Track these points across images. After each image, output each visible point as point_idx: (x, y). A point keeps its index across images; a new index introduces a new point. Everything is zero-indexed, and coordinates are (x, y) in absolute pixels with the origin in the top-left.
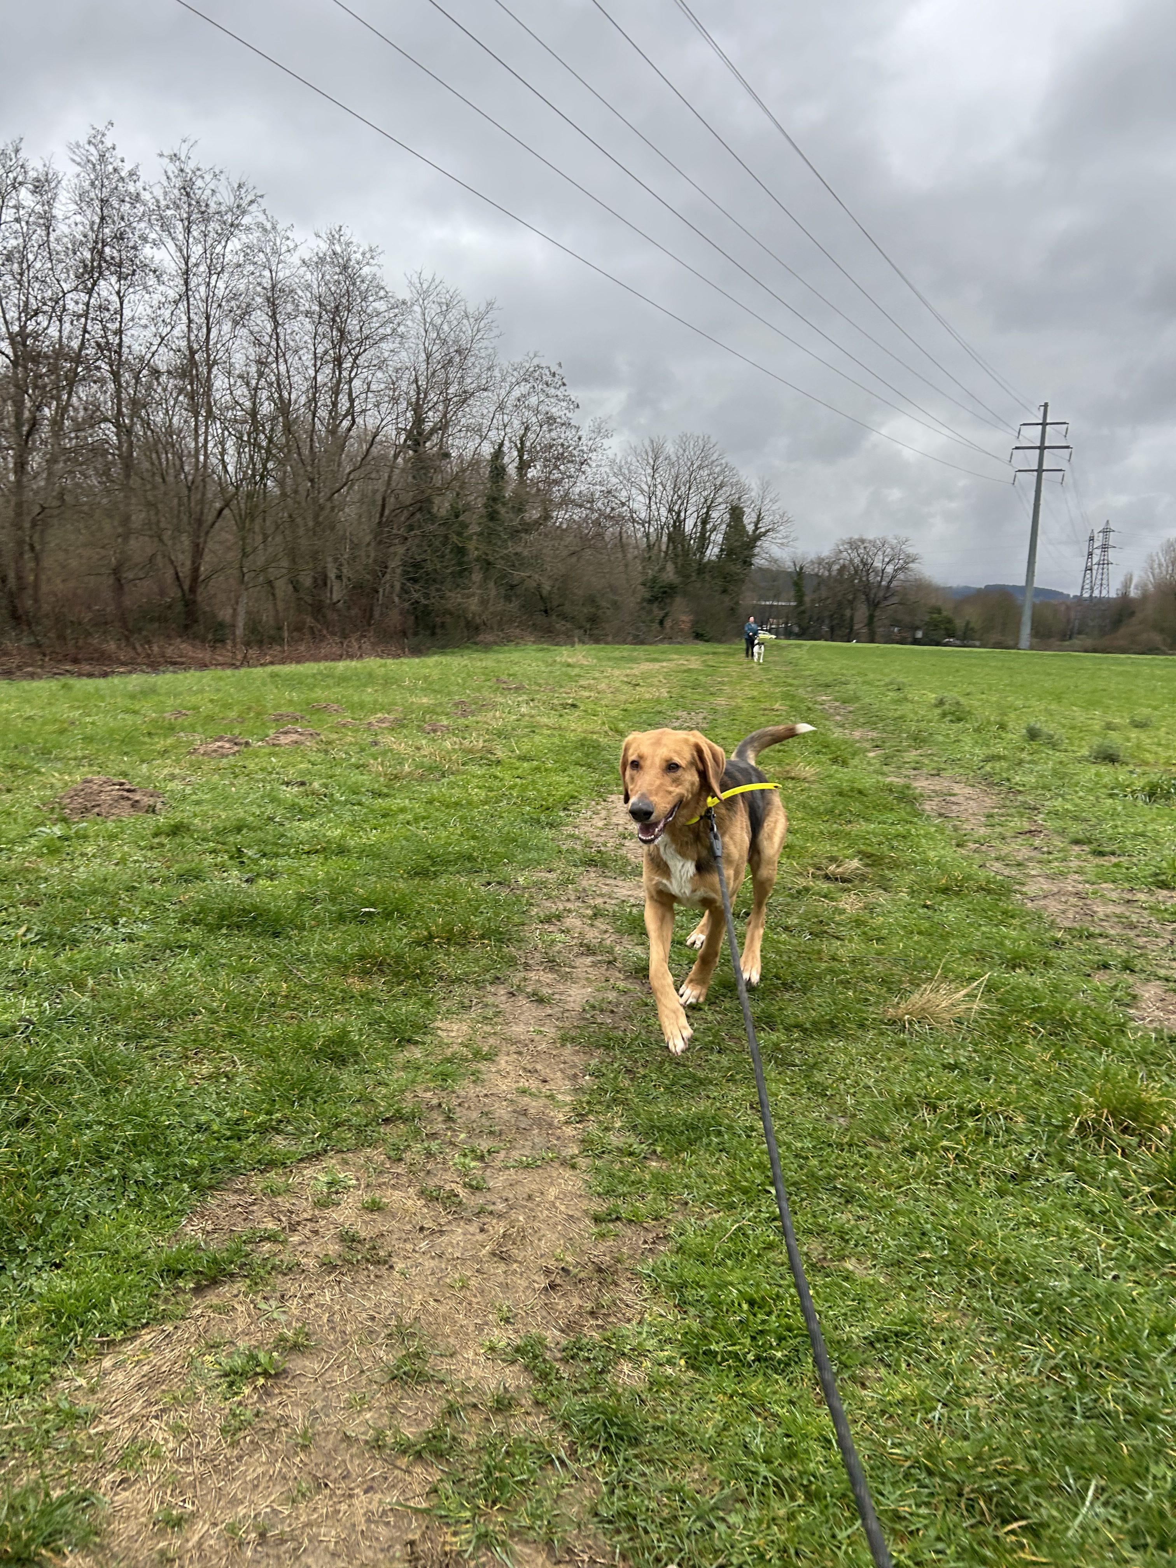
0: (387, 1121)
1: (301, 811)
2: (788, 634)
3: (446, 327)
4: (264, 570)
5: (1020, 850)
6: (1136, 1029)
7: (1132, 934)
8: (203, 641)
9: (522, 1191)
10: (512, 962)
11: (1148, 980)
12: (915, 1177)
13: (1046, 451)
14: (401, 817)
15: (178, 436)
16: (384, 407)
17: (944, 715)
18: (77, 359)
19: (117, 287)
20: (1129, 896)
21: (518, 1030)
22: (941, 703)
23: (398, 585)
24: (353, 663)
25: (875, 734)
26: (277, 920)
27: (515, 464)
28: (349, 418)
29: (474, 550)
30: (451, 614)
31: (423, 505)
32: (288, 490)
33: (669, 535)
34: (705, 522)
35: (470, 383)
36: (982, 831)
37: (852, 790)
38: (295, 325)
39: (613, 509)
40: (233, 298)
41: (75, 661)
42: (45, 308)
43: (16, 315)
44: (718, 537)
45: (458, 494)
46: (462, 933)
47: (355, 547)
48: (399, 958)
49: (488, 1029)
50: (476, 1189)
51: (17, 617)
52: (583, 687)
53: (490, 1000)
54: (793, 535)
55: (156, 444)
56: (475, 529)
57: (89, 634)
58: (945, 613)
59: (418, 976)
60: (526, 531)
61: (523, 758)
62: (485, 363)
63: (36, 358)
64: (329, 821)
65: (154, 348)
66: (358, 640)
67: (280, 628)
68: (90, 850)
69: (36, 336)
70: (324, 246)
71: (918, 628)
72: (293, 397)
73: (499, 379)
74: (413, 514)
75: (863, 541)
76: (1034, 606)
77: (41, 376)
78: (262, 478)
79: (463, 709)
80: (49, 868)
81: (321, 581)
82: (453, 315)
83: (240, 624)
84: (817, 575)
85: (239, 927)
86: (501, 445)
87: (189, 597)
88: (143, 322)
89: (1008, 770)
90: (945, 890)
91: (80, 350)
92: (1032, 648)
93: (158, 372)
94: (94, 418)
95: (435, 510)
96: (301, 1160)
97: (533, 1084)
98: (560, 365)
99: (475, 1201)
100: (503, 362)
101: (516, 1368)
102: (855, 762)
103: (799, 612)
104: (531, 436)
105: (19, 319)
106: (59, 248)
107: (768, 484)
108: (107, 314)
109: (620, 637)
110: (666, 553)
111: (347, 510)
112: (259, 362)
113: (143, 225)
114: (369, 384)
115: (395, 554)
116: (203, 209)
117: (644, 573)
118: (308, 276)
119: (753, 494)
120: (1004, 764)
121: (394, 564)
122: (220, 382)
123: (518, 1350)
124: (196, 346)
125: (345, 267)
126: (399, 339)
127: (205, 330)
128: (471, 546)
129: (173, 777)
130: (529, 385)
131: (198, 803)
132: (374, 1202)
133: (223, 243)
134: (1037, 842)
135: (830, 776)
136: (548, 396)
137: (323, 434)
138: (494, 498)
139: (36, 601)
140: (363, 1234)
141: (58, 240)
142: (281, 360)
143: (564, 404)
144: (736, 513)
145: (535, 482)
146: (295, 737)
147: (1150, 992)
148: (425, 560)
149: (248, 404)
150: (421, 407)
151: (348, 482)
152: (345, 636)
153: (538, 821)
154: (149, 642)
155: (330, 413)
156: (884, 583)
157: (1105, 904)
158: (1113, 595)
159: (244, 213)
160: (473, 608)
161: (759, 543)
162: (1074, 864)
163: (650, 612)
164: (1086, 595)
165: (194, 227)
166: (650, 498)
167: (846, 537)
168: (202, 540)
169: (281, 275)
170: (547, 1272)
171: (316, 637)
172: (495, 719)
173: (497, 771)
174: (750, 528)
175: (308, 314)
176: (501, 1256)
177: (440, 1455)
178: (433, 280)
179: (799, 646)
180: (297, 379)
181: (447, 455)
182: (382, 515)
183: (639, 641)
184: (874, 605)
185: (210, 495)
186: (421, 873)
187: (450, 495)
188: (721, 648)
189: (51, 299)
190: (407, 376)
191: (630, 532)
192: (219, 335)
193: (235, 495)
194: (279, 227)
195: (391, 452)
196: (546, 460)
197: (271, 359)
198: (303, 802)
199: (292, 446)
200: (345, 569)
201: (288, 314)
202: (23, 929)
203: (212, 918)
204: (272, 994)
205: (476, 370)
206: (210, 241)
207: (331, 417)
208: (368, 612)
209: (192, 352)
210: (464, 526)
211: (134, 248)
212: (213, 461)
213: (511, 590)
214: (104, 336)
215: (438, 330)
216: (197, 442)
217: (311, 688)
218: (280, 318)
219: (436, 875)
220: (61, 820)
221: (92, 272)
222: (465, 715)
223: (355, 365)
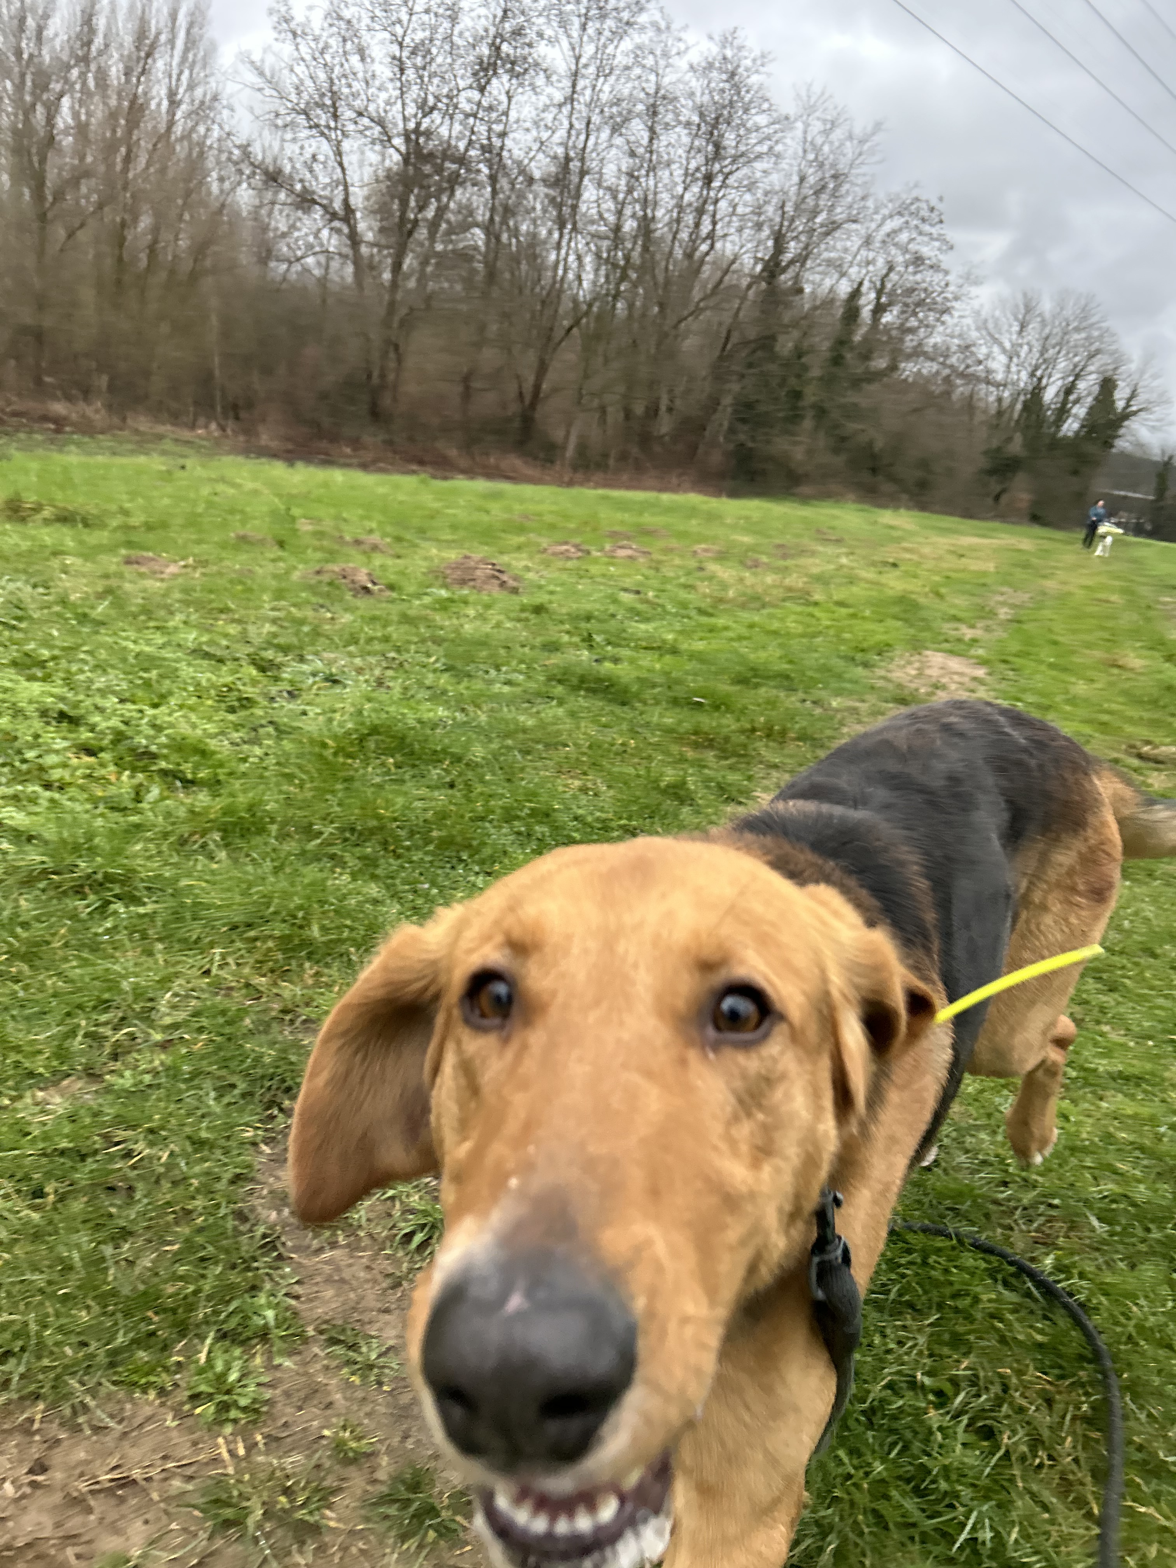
1: (638, 614)
2: (1138, 531)
3: (826, 148)
4: (600, 394)
8: (535, 459)
14: (725, 633)
15: (541, 247)
16: (746, 233)
18: (462, 160)
19: (507, 86)
23: (726, 424)
24: (678, 497)
26: (624, 692)
27: (870, 307)
28: (709, 242)
29: (811, 395)
30: (774, 461)
31: (766, 342)
32: (637, 315)
33: (1025, 402)
34: (1068, 392)
35: (840, 213)
38: (672, 137)
39: (968, 367)
40: (615, 104)
42: (440, 105)
43: (414, 111)
44: (1080, 411)
45: (805, 334)
46: (779, 733)
47: (691, 379)
48: (726, 739)
52: (907, 550)
56: (815, 372)
57: (435, 438)
59: (741, 756)
60: (869, 381)
61: (841, 604)
62: (860, 192)
63: (426, 157)
64: (663, 626)
65: (532, 154)
66: (680, 476)
67: (606, 456)
69: (428, 134)
70: (715, 49)
72: (657, 214)
73: (871, 210)
74: (754, 352)
78: (614, 298)
79: (784, 551)
80: (444, 621)
81: (653, 412)
82: (838, 135)
83: (571, 446)
85: (594, 693)
86: (861, 284)
87: (528, 413)
88: (528, 125)
91: (467, 150)
93: (532, 178)
94: (465, 225)
95: (778, 349)
98: (941, 199)
100: (880, 193)
103: (1157, 507)
104: (893, 276)
105: (416, 115)
106: (460, 42)
108: (495, 115)
109: (948, 509)
110: (1018, 421)
111: (690, 339)
112: (630, 175)
113: (542, 20)
114: (735, 207)
115: (729, 391)
116: (602, 4)
117: (988, 441)
118: (694, 83)
119: (1132, 366)
121: (727, 400)
122: (590, 193)
124: (572, 154)
125: (733, 74)
126: (774, 159)
127: (582, 137)
128: (808, 391)
129: (529, 569)
130: (903, 220)
131: (552, 593)
133: (616, 43)
135: (1160, 672)
136: (921, 233)
137: (680, 257)
138: (842, 342)
139: (394, 399)
141: (461, 34)
142: (651, 174)
143: (937, 244)
144: (1107, 385)
145: (888, 329)
146: (629, 552)
148: (758, 401)
149: (611, 218)
150: (784, 236)
151: (697, 311)
152: (666, 471)
153: (853, 659)
154: (487, 454)
155: (691, 234)
159: (641, 9)
160: (798, 457)
161: (1126, 423)
163: (987, 484)
165: (590, 24)
166: (1011, 358)
168: (548, 357)
169: (666, 80)
171: (639, 468)
172: (816, 566)
173: (816, 612)
174: (1120, 405)
175: (687, 125)
178: (823, 94)
179: (1148, 546)
180: (664, 197)
181: (801, 291)
182: (724, 348)
183: (968, 514)
185: (561, 312)
186: (742, 681)
187: (796, 334)
188: (1058, 536)
189: (447, 96)
190: (775, 201)
191: (982, 394)
192: (596, 144)
193: (587, 314)
194: (674, 26)
195: (745, 282)
196: (906, 305)
197: (643, 172)
198: (640, 607)
199: (647, 267)
200: (678, 402)
201: (667, 124)
202: (432, 659)
203: (575, 681)
204: (622, 744)
205: (849, 199)
206: (603, 40)
207: (691, 240)
208: (694, 448)
209: (568, 159)
210: (805, 368)
211: (530, 45)
212: (571, 276)
213: (841, 442)
214: (489, 138)
215: (818, 150)
216: (558, 255)
217: (641, 513)
218: (658, 128)
219: (757, 686)
220: (445, 586)
221: (486, 70)
222: (785, 557)
223: (724, 185)
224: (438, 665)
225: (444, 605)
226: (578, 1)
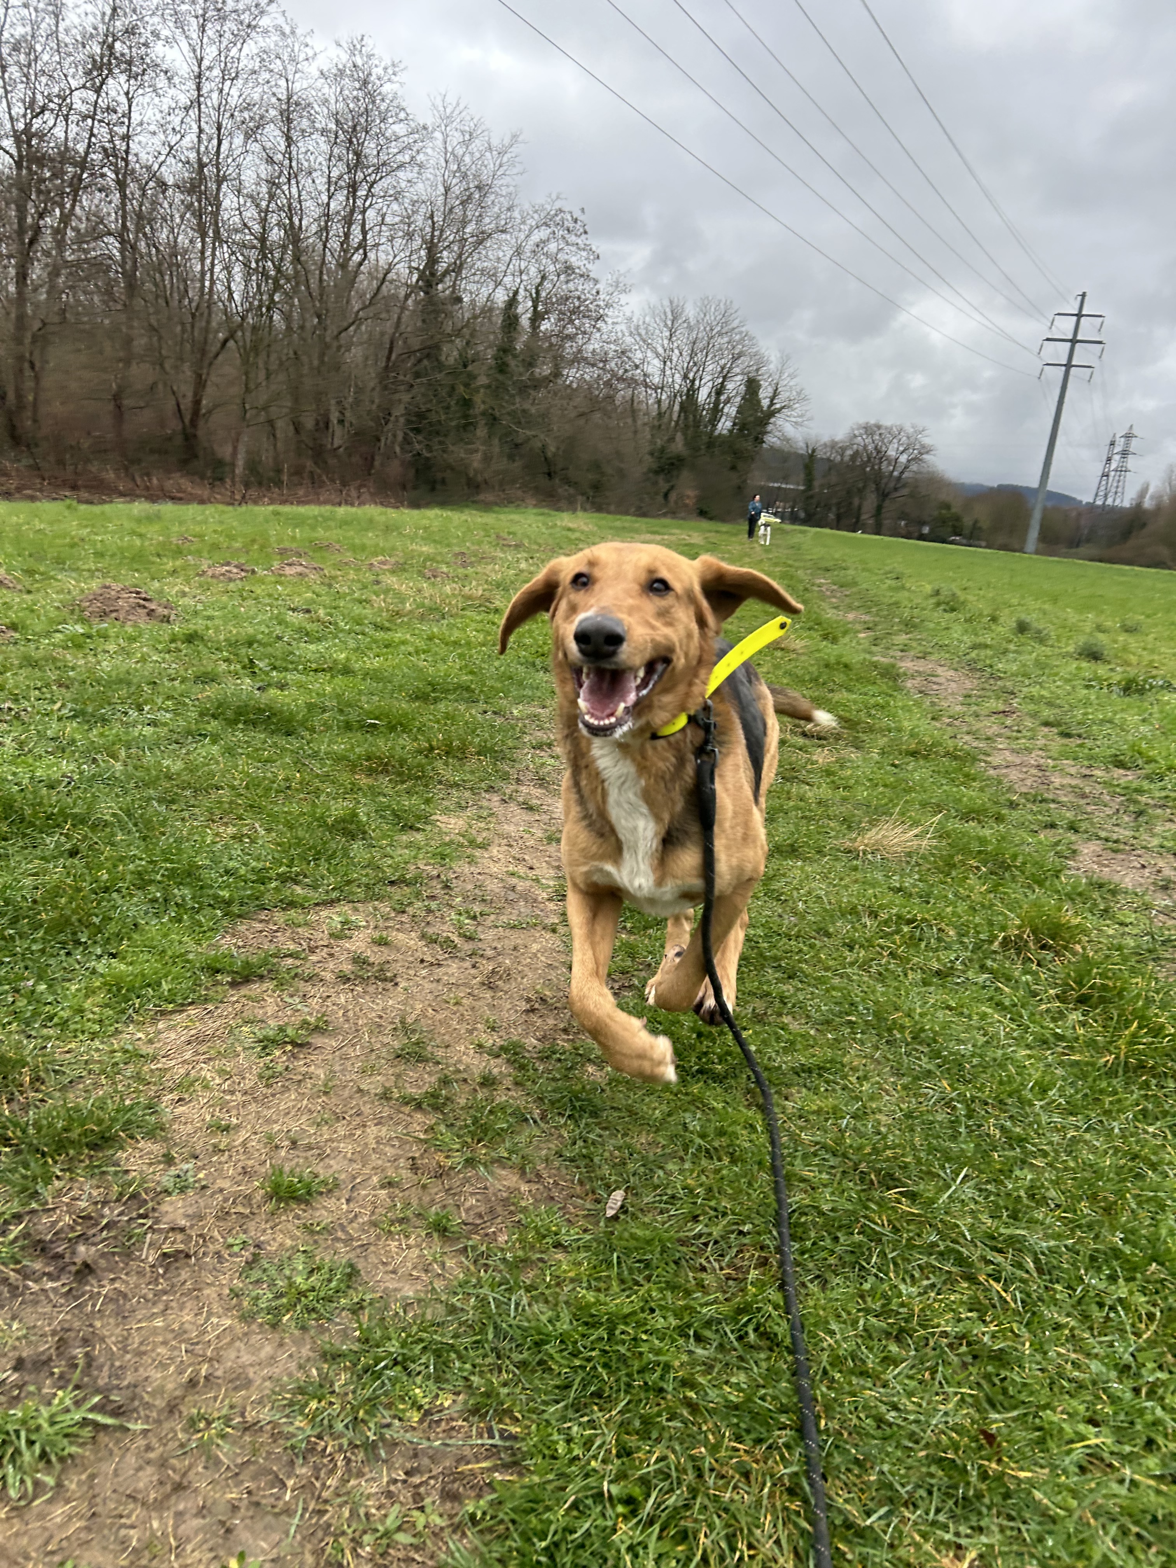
0: (392, 883)
1: (307, 634)
2: (794, 519)
3: (467, 159)
4: (265, 408)
5: (990, 726)
6: (1069, 877)
7: (1082, 802)
8: (203, 477)
9: (509, 944)
10: (505, 777)
11: (1089, 839)
12: (852, 964)
13: (1078, 345)
14: (403, 648)
15: (183, 257)
16: (398, 242)
17: (938, 604)
18: (83, 164)
19: (126, 87)
20: (1088, 772)
21: (509, 829)
22: (937, 593)
23: (400, 436)
24: (353, 510)
25: (867, 618)
26: (289, 721)
27: (529, 315)
28: (361, 251)
29: (480, 404)
30: (452, 469)
31: (431, 352)
32: (295, 326)
33: (681, 403)
34: (719, 393)
35: (488, 224)
36: (958, 708)
37: (838, 663)
38: (310, 144)
39: (626, 371)
40: (246, 109)
41: (74, 488)
42: (52, 105)
43: (22, 111)
44: (731, 410)
45: (468, 343)
46: (459, 748)
47: (359, 390)
48: (402, 762)
49: (482, 825)
50: (470, 939)
51: (16, 438)
53: (485, 803)
54: (808, 415)
55: (160, 264)
56: (483, 380)
57: (88, 461)
58: (954, 510)
59: (419, 778)
60: (535, 387)
62: (505, 203)
63: (41, 160)
64: (335, 645)
65: (162, 158)
66: (359, 488)
67: (279, 471)
68: (112, 647)
69: (41, 136)
70: (344, 57)
71: (923, 523)
72: (304, 223)
73: (518, 221)
74: (420, 361)
75: (879, 427)
76: (1045, 510)
77: (44, 181)
78: (269, 309)
79: (463, 560)
80: (77, 660)
81: (323, 425)
82: (477, 145)
83: (240, 462)
84: (828, 460)
85: (254, 725)
86: (516, 293)
87: (190, 430)
88: (152, 128)
89: (992, 657)
90: (914, 754)
91: (87, 153)
92: (1037, 552)
93: (165, 184)
94: (96, 233)
95: (443, 358)
96: (317, 904)
97: (522, 870)
98: (583, 210)
99: (468, 947)
100: (525, 204)
101: (499, 1061)
102: (847, 639)
103: (807, 496)
104: (547, 285)
105: (25, 116)
106: (67, 40)
107: (788, 358)
108: (115, 117)
109: (622, 509)
110: (677, 423)
111: (353, 350)
112: (270, 182)
113: (156, 19)
114: (383, 216)
115: (400, 401)
116: (220, 6)
117: (652, 442)
118: (326, 90)
119: (772, 366)
120: (989, 652)
121: (398, 411)
122: (229, 201)
123: (502, 1048)
124: (205, 160)
125: (365, 83)
126: (416, 169)
127: (215, 142)
128: (478, 399)
129: (184, 594)
130: (549, 230)
131: (209, 618)
132: (381, 938)
133: (239, 45)
134: (1009, 722)
135: (818, 651)
136: (568, 244)
137: (333, 267)
138: (505, 350)
139: (35, 421)
140: (372, 960)
141: (67, 31)
142: (293, 182)
143: (584, 254)
144: (752, 386)
145: (548, 337)
146: (299, 569)
147: (1088, 850)
148: (429, 410)
149: (257, 228)
150: (436, 245)
151: (357, 321)
152: (344, 484)
153: (534, 665)
154: (148, 475)
155: (342, 244)
156: (896, 474)
157: (1062, 777)
158: (1126, 504)
159: (262, 13)
160: (476, 465)
161: (772, 420)
162: (1041, 742)
163: (655, 483)
164: (1099, 502)
165: (209, 25)
166: (664, 362)
167: (862, 421)
168: (205, 371)
169: (297, 87)
170: (528, 1000)
171: (316, 483)
172: (494, 572)
174: (765, 403)
175: (324, 132)
176: (490, 986)
177: (436, 1108)
178: (458, 104)
179: (801, 532)
180: (308, 204)
181: (459, 300)
182: (389, 358)
183: (642, 513)
184: (884, 495)
185: (214, 324)
186: (421, 697)
187: (460, 343)
188: (724, 527)
189: (58, 96)
190: (423, 210)
191: (642, 397)
192: (230, 149)
193: (241, 326)
194: (298, 32)
195: (402, 292)
196: (561, 313)
197: (283, 179)
198: (309, 627)
199: (300, 277)
200: (348, 414)
201: (303, 131)
202: (59, 705)
203: (229, 714)
204: (287, 779)
205: (496, 209)
206: (225, 43)
207: (342, 249)
208: (369, 461)
209: (202, 166)
210: (472, 377)
211: (146, 45)
212: (219, 287)
213: (515, 448)
214: (111, 141)
215: (459, 162)
216: (203, 265)
217: (313, 528)
218: (295, 135)
219: (436, 700)
220: (82, 620)
221: (101, 69)
222: (464, 565)
223: (369, 194)
224: (64, 711)
225: (77, 644)
226: (193, 1)
